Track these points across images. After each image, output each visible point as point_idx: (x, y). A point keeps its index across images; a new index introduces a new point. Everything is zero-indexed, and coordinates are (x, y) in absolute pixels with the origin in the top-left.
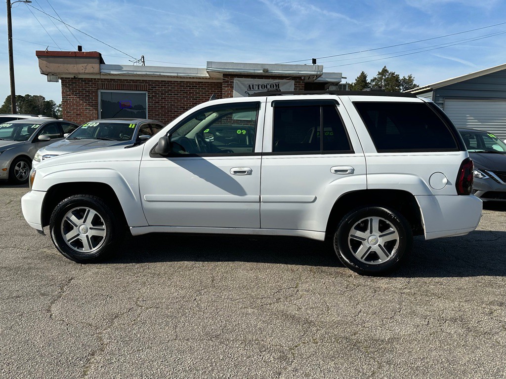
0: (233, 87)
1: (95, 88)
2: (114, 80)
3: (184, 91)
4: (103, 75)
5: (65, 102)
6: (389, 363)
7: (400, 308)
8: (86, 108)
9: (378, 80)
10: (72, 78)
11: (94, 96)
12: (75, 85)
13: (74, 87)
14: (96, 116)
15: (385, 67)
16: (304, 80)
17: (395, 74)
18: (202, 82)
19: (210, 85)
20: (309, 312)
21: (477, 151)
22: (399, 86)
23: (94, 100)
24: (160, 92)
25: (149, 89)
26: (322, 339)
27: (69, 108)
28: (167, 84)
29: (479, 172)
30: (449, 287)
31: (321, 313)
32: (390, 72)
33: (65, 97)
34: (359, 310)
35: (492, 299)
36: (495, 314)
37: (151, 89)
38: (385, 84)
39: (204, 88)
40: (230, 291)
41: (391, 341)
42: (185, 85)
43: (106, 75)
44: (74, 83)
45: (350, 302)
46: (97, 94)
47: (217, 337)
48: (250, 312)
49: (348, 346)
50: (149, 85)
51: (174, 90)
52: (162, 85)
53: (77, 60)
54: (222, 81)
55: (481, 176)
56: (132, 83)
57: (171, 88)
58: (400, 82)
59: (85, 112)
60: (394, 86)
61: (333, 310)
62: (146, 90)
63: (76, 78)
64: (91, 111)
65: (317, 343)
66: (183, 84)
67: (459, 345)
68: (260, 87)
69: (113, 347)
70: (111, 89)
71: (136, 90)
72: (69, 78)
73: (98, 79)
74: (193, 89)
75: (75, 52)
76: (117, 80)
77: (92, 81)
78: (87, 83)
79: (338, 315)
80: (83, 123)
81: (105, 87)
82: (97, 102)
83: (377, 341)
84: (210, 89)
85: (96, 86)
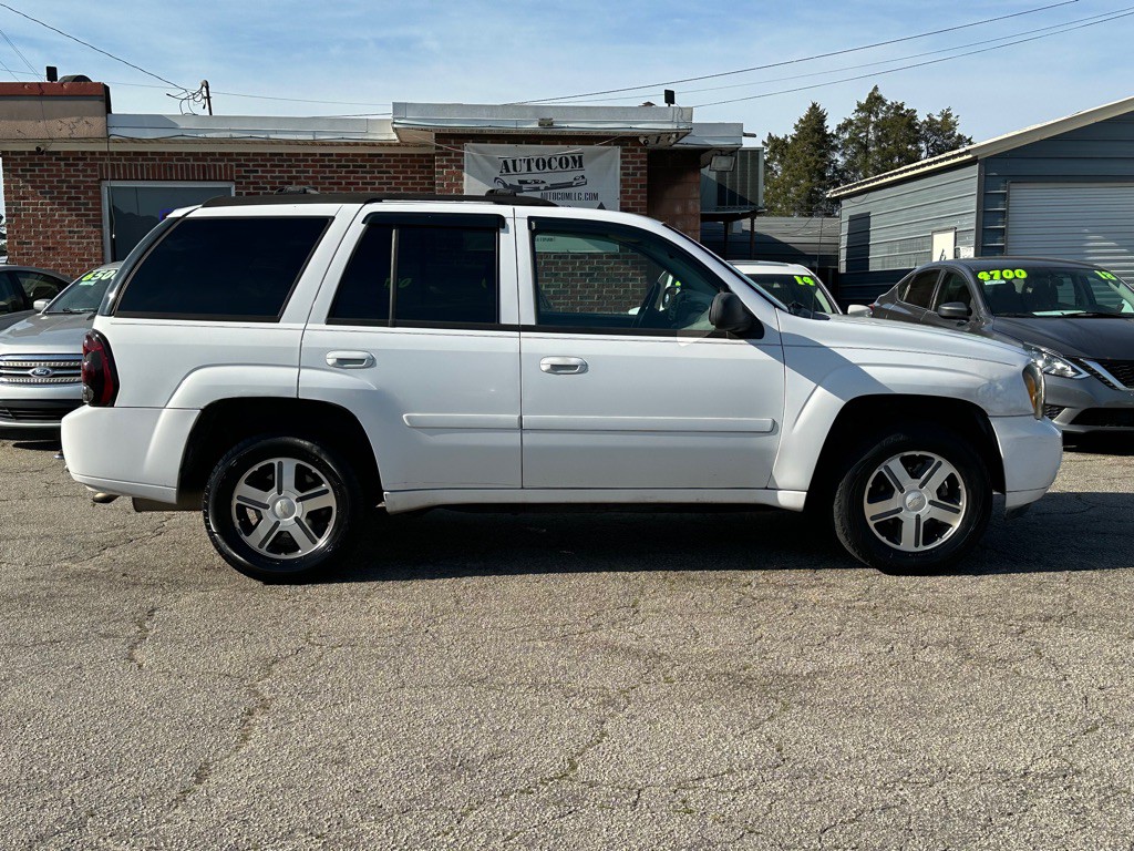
0: (462, 167)
1: (93, 176)
2: (145, 153)
3: (333, 178)
4: (115, 141)
5: (14, 215)
6: (802, 703)
7: (841, 631)
8: (70, 232)
9: (857, 127)
10: (30, 153)
11: (90, 198)
12: (39, 171)
13: (38, 176)
14: (99, 250)
15: (876, 88)
16: (645, 144)
17: (905, 108)
18: (380, 155)
19: (400, 161)
20: (657, 641)
21: (1066, 313)
22: (915, 142)
23: (90, 210)
24: (269, 183)
25: (238, 177)
26: (682, 677)
27: (23, 232)
28: (285, 160)
29: (1066, 364)
30: (949, 595)
31: (682, 642)
32: (889, 103)
33: (13, 204)
34: (758, 635)
35: (1030, 610)
36: (1028, 633)
37: (244, 177)
38: (878, 137)
39: (384, 169)
40: (497, 616)
41: (812, 676)
42: (335, 164)
43: (123, 141)
44: (36, 165)
45: (742, 625)
46: (100, 193)
47: (481, 681)
48: (540, 645)
49: (729, 684)
50: (237, 166)
51: (305, 178)
52: (272, 166)
53: (46, 104)
54: (433, 151)
55: (1070, 373)
56: (192, 162)
57: (297, 172)
58: (918, 132)
59: (68, 241)
60: (902, 141)
61: (708, 638)
62: (232, 180)
63: (42, 153)
64: (83, 237)
65: (673, 682)
66: (329, 161)
67: (940, 678)
68: (533, 165)
69: (285, 701)
70: (137, 179)
71: (205, 180)
72: (23, 153)
73: (101, 153)
74: (357, 172)
75: (39, 84)
76: (153, 153)
77: (85, 159)
78: (72, 165)
79: (717, 644)
80: (82, 272)
81: (119, 173)
82: (100, 215)
83: (785, 676)
84: (401, 172)
85: (95, 170)
